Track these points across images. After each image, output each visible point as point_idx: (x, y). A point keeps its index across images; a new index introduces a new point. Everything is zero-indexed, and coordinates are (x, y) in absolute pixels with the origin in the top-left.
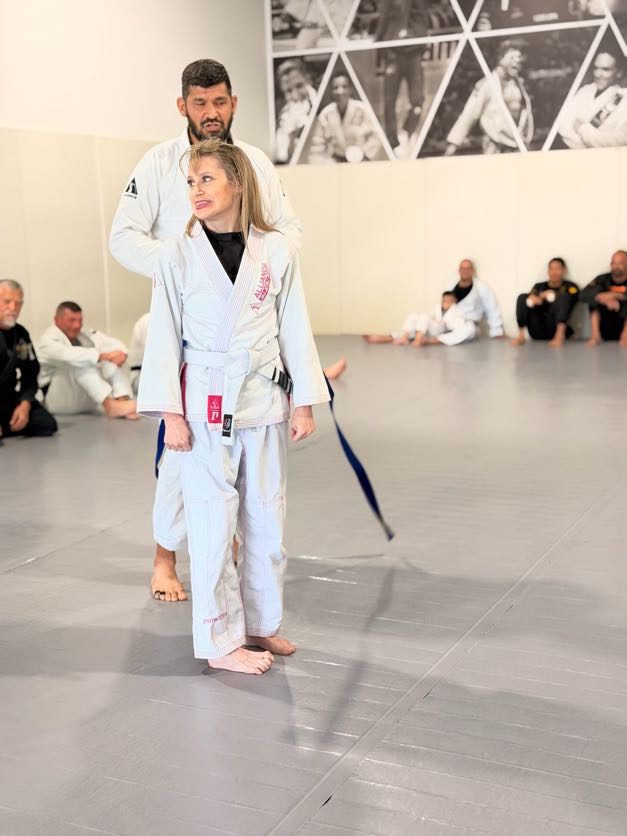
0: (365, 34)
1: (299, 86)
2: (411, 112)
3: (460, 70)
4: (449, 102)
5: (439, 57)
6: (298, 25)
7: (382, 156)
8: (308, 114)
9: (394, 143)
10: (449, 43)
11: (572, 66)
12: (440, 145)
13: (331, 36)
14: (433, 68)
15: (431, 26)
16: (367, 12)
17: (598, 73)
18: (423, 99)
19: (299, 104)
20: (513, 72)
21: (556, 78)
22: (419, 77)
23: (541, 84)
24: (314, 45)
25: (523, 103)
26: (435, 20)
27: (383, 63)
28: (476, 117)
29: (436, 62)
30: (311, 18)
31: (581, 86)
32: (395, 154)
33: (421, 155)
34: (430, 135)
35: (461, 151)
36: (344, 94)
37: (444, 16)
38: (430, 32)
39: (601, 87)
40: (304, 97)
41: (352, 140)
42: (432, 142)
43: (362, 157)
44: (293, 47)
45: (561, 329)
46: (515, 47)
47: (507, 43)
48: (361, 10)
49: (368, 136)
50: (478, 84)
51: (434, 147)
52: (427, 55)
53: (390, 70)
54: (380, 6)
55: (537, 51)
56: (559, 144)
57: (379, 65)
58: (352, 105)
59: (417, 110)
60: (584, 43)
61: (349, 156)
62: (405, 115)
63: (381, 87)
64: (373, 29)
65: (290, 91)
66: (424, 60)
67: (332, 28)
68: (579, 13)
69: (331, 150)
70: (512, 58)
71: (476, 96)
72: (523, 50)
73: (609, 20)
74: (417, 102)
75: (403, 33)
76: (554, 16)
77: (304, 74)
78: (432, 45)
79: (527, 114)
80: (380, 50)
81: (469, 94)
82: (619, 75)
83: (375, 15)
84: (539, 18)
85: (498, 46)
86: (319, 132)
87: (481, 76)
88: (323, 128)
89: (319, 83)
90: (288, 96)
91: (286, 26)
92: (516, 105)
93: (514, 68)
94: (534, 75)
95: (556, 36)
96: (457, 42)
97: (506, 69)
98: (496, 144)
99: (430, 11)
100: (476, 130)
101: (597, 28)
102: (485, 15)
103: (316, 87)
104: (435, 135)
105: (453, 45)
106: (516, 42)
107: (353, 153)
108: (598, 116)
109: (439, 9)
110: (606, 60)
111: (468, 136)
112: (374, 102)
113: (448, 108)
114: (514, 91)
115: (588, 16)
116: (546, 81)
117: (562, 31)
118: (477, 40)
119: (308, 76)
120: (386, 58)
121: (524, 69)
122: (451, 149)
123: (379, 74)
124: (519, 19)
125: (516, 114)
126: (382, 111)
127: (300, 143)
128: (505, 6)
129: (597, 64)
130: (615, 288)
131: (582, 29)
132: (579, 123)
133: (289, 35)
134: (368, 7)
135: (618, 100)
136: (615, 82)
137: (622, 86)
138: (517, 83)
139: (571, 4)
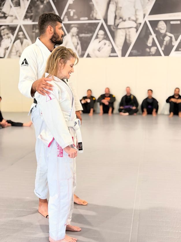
1: (7, 34)
6: (6, 15)
8: (11, 43)
11: (92, 34)
13: (18, 20)
16: (29, 13)
17: (99, 36)
19: (7, 40)
20: (75, 34)
21: (87, 37)
23: (83, 38)
24: (12, 22)
25: (78, 43)
27: (35, 29)
30: (11, 14)
31: (95, 39)
39: (100, 40)
40: (9, 37)
44: (5, 22)
45: (92, 110)
46: (75, 27)
47: (73, 25)
48: (27, 12)
50: (65, 37)
53: (37, 31)
54: (33, 11)
55: (82, 28)
56: (88, 56)
57: (33, 29)
58: (25, 41)
60: (95, 27)
63: (34, 36)
64: (31, 18)
65: (4, 35)
67: (18, 17)
68: (93, 18)
69: (18, 54)
70: (74, 30)
71: (64, 40)
72: (78, 28)
73: (102, 21)
76: (86, 18)
77: (9, 30)
79: (79, 47)
80: (33, 25)
82: (105, 37)
83: (32, 14)
84: (82, 19)
86: (14, 49)
88: (15, 48)
89: (14, 34)
90: (3, 37)
91: (3, 15)
92: (76, 44)
94: (81, 35)
95: (87, 24)
97: (72, 33)
101: (98, 23)
102: (66, 17)
103: (13, 34)
106: (76, 25)
108: (100, 48)
110: (102, 32)
112: (32, 40)
115: (96, 19)
116: (85, 37)
117: (89, 23)
118: (64, 24)
119: (10, 31)
120: (35, 27)
121: (78, 34)
123: (33, 32)
124: (76, 18)
125: (76, 47)
127: (8, 52)
128: (72, 14)
129: (99, 33)
130: (106, 98)
131: (94, 23)
132: (94, 50)
133: (4, 18)
134: (29, 11)
135: (105, 44)
136: (104, 39)
137: (107, 40)
138: (76, 37)
139: (91, 15)
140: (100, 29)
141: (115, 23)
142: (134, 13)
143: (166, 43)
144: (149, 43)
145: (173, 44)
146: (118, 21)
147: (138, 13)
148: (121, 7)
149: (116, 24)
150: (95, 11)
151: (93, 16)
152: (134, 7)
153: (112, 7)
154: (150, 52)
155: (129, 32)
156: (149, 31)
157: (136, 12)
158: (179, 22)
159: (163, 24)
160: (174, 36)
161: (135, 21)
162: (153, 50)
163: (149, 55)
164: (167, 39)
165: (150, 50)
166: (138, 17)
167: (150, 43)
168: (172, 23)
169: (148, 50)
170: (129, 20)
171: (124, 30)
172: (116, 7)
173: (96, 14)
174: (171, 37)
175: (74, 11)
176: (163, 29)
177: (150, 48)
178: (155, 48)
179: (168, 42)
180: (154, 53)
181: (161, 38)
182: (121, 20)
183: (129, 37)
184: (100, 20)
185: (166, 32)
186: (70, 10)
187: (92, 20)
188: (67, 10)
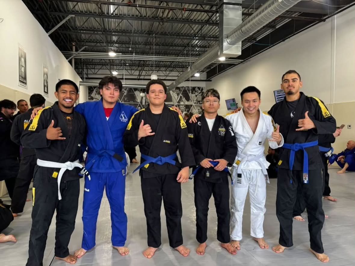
30: (96, 97)
76: (132, 102)
84: (131, 102)
95: (133, 104)
115: (137, 102)
124: (128, 101)
140: (139, 107)
141: (145, 104)
151: (136, 101)
173: (137, 100)
175: (127, 98)
184: (139, 103)
186: (125, 98)
187: (135, 102)
188: (124, 97)
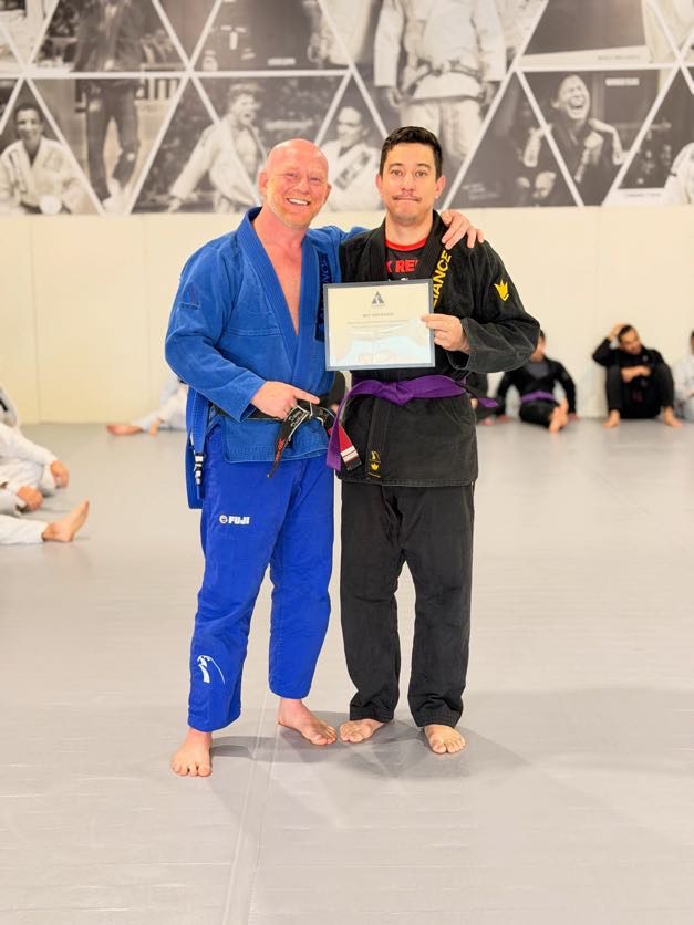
0: (59, 60)
2: (123, 157)
3: (182, 113)
4: (170, 150)
5: (156, 96)
7: (87, 209)
9: (103, 194)
10: (168, 81)
11: (314, 119)
12: (162, 199)
13: (16, 61)
14: (149, 109)
15: (145, 59)
16: (62, 35)
17: (342, 129)
18: (138, 144)
20: (246, 121)
21: (296, 131)
22: (130, 118)
23: (279, 136)
25: (259, 156)
26: (149, 53)
27: (84, 96)
28: (204, 169)
29: (152, 101)
31: (324, 142)
32: (104, 208)
33: (137, 209)
34: (147, 186)
35: (187, 207)
36: (35, 132)
37: (160, 48)
38: (143, 66)
39: (346, 144)
41: (48, 188)
42: (151, 195)
43: (59, 207)
46: (248, 93)
47: (237, 87)
48: (52, 31)
49: (66, 184)
50: (206, 132)
51: (153, 201)
52: (140, 93)
53: (94, 106)
54: (77, 29)
55: (273, 100)
57: (79, 99)
58: (46, 145)
59: (131, 157)
60: (326, 94)
61: (43, 207)
62: (116, 161)
63: (84, 126)
64: (69, 56)
66: (136, 98)
67: (13, 48)
68: (318, 61)
69: (18, 197)
70: (244, 105)
71: (203, 145)
72: (257, 97)
73: (353, 71)
74: (129, 146)
75: (110, 64)
76: (291, 61)
78: (147, 81)
80: (78, 81)
81: (195, 142)
82: (365, 133)
83: (73, 40)
84: (273, 62)
85: (227, 90)
87: (209, 123)
89: (2, 115)
92: (251, 158)
93: (247, 116)
94: (271, 126)
95: (294, 84)
96: (178, 80)
97: (237, 117)
98: (230, 201)
99: (142, 41)
100: (205, 184)
101: (339, 79)
102: (210, 52)
104: (155, 187)
105: (173, 84)
106: (247, 87)
107: (49, 203)
108: (344, 174)
109: (154, 41)
110: (350, 115)
111: (195, 190)
112: (74, 142)
113: (170, 157)
114: (248, 143)
115: (328, 65)
116: (286, 133)
117: (301, 79)
118: (202, 80)
120: (88, 92)
122: (175, 204)
123: (79, 111)
124: (251, 60)
125: (252, 169)
126: (85, 155)
128: (233, 43)
129: (340, 119)
131: (323, 78)
134: (62, 28)
135: (365, 159)
136: (361, 139)
137: (369, 145)
138: (252, 134)
139: (310, 50)
142: (472, 45)
143: (591, 156)
144: (530, 156)
145: (616, 161)
146: (410, 74)
147: (484, 46)
148: (424, 23)
149: (406, 86)
150: (324, 33)
151: (315, 54)
152: (472, 22)
153: (390, 22)
154: (533, 189)
155: (456, 114)
156: (527, 113)
157: (478, 41)
158: (635, 82)
159: (579, 88)
160: (619, 132)
161: (478, 76)
162: (545, 181)
163: (531, 203)
164: (594, 141)
165: (533, 181)
166: (485, 59)
167: (531, 159)
168: (610, 82)
169: (524, 182)
170: (453, 71)
171: (434, 109)
172: (406, 21)
173: (329, 46)
174: (607, 137)
175: (241, 30)
176: (578, 107)
177: (532, 174)
178: (552, 175)
179: (597, 153)
180: (545, 193)
181: (573, 138)
182: (424, 69)
183: (455, 134)
184: (345, 67)
185: (589, 115)
187: (313, 67)
188: (214, 25)
